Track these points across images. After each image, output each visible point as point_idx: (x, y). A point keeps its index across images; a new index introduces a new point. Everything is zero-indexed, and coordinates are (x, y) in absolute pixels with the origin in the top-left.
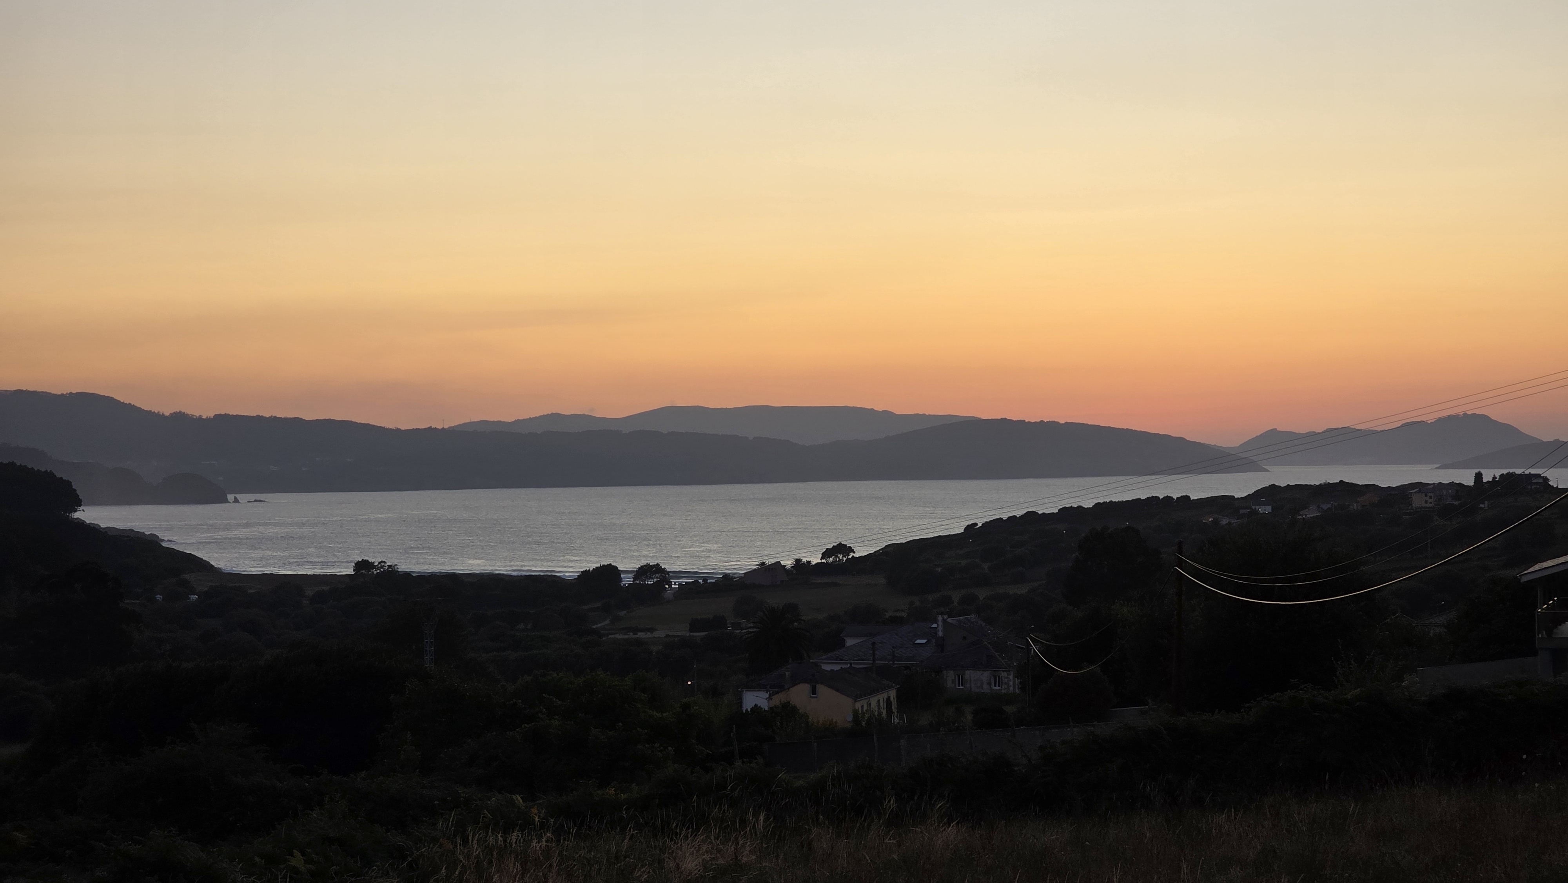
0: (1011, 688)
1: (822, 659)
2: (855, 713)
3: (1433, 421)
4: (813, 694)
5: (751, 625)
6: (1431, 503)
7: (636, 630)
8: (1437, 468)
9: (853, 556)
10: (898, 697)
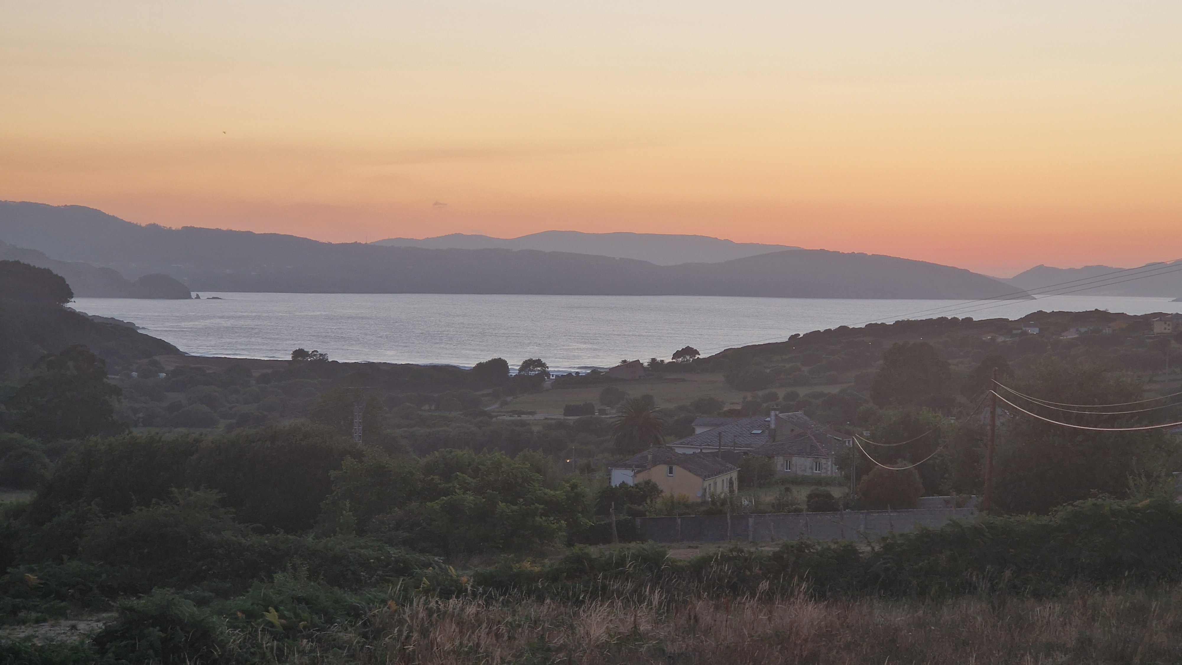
0: (829, 473)
1: (676, 444)
2: (704, 491)
3: (1171, 263)
4: (669, 474)
5: (614, 411)
6: (1169, 329)
7: (520, 413)
8: (1174, 301)
9: (698, 358)
10: (739, 477)
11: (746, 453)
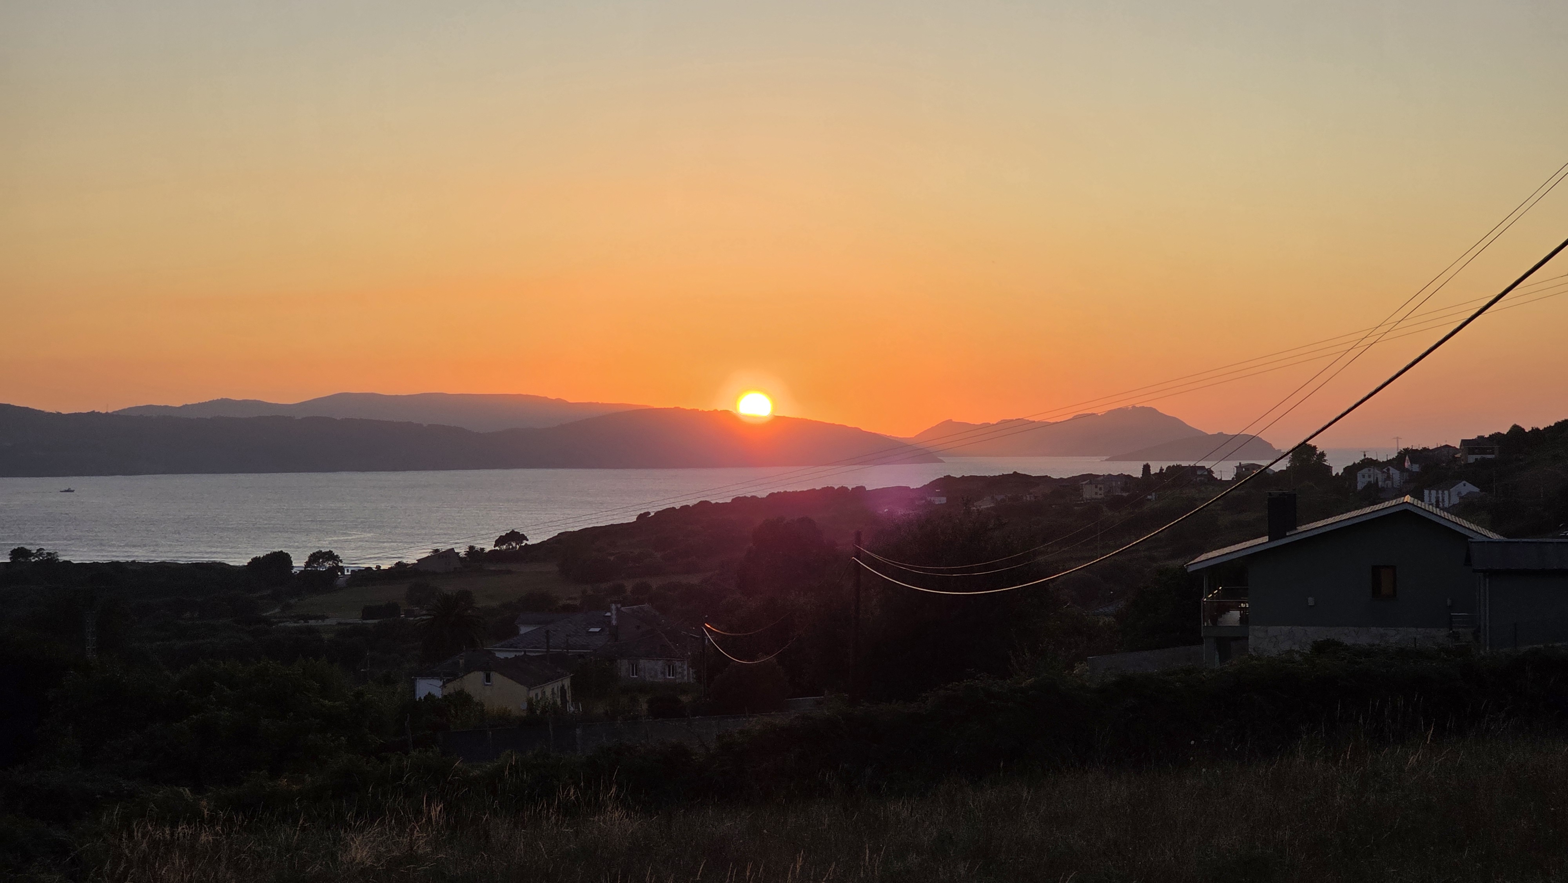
0: (686, 678)
1: (496, 647)
2: (530, 702)
3: (1103, 413)
4: (487, 682)
5: (424, 612)
6: (1101, 494)
7: (306, 618)
8: (1107, 460)
9: (526, 544)
10: (573, 684)
11: (581, 656)
